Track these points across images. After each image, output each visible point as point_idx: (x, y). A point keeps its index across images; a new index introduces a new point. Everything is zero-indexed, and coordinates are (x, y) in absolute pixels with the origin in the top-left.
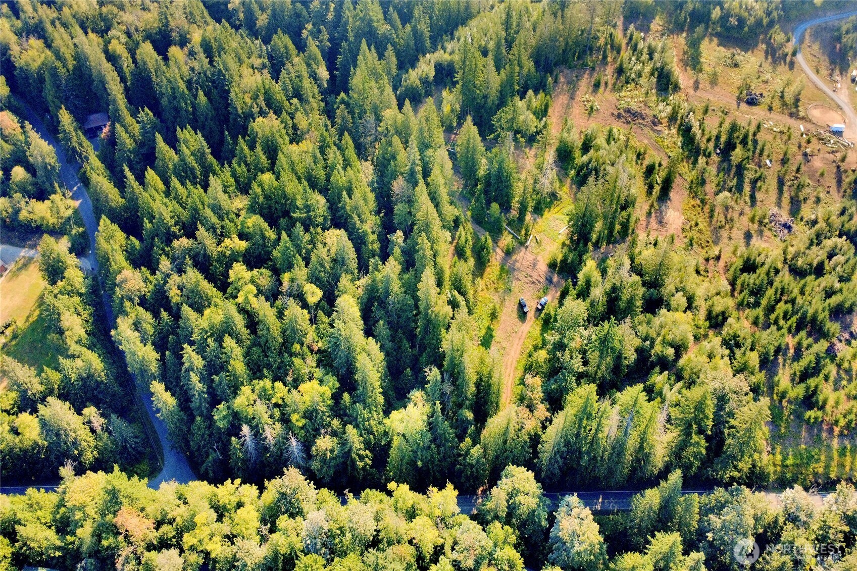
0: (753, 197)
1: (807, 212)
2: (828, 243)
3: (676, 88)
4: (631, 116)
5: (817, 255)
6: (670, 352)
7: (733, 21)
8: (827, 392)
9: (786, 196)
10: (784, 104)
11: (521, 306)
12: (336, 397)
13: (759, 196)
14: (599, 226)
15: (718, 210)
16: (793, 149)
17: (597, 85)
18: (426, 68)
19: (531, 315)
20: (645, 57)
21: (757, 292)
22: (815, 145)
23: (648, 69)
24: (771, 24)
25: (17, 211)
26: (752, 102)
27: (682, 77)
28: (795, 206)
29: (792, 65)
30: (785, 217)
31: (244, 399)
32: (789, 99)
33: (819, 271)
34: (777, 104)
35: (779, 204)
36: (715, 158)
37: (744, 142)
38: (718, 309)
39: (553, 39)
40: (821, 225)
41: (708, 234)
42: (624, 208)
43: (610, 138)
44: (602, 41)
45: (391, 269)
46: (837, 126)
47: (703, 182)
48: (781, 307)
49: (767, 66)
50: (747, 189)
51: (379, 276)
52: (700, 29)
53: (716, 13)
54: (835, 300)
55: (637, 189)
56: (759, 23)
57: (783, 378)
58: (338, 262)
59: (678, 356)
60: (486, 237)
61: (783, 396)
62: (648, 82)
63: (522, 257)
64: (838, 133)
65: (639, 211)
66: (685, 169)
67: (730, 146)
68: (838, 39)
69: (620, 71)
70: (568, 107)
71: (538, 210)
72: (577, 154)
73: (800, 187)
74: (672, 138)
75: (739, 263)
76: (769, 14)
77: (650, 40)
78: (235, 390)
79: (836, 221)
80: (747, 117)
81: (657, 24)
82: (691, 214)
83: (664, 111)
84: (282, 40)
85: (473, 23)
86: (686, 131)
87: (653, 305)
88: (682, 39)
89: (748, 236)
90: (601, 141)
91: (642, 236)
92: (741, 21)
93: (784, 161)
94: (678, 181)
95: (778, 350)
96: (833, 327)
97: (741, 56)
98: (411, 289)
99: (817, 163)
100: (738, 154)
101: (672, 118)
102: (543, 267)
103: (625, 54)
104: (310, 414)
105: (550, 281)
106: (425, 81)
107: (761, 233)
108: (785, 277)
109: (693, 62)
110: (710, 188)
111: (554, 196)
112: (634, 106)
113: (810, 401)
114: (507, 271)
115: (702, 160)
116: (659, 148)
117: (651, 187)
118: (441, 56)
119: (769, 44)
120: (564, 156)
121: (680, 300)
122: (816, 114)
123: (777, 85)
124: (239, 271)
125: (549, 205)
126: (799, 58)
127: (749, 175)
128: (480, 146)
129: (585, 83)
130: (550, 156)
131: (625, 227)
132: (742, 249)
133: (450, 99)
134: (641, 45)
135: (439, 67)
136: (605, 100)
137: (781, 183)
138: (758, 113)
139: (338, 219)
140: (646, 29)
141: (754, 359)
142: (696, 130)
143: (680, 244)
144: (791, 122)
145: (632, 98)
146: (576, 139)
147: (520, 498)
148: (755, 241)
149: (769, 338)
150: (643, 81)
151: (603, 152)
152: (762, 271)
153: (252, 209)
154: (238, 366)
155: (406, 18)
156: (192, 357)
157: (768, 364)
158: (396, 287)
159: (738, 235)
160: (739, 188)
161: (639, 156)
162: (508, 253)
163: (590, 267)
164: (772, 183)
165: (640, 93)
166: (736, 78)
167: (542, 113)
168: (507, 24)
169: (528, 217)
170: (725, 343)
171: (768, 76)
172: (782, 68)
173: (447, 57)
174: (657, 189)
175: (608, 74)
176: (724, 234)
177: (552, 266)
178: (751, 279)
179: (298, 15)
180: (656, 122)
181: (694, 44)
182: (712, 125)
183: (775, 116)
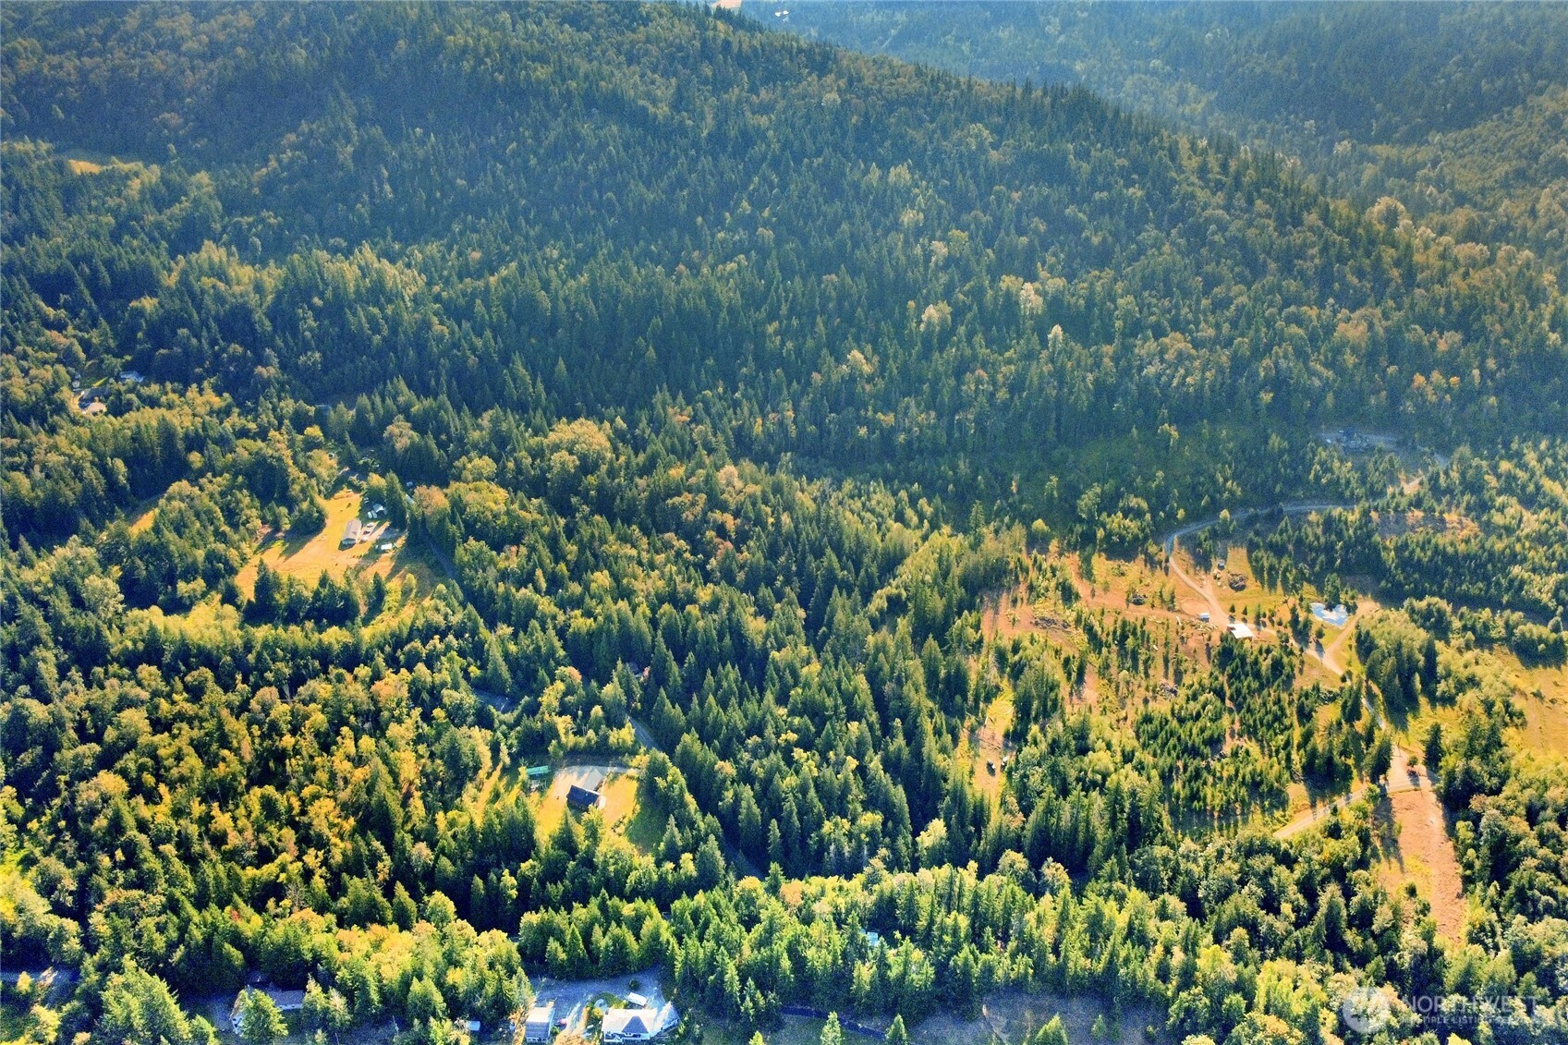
0: (1147, 675)
1: (1187, 680)
2: (1202, 698)
3: (1077, 597)
4: (1046, 623)
5: (1194, 707)
6: (1099, 777)
7: (1115, 538)
8: (1208, 791)
9: (1171, 671)
10: (1163, 601)
11: (989, 765)
12: (884, 824)
13: (1151, 672)
14: (1035, 705)
15: (1122, 685)
16: (1172, 635)
17: (1015, 601)
18: (879, 601)
19: (998, 771)
20: (1049, 575)
21: (1155, 737)
22: (1188, 631)
23: (1053, 584)
24: (1146, 538)
25: (606, 737)
26: (1138, 603)
27: (1080, 586)
28: (1178, 676)
29: (1167, 569)
30: (1171, 685)
31: (827, 827)
32: (1167, 597)
33: (1198, 715)
34: (1157, 602)
35: (1166, 676)
36: (1114, 647)
37: (1134, 633)
38: (1128, 749)
39: (976, 569)
40: (1196, 686)
41: (1116, 704)
42: (1052, 689)
43: (1032, 641)
44: (1012, 565)
45: (900, 741)
46: (1204, 614)
47: (1107, 667)
48: (1171, 742)
49: (1147, 572)
50: (1141, 668)
51: (891, 748)
52: (1089, 549)
53: (1100, 533)
54: (1207, 734)
55: (1059, 675)
56: (1136, 538)
57: (1177, 786)
58: (861, 742)
59: (1104, 779)
60: (956, 721)
61: (1178, 797)
62: (1054, 595)
63: (984, 733)
64: (1206, 620)
65: (1064, 690)
66: (1092, 657)
67: (1124, 637)
68: (1200, 545)
69: (1031, 588)
70: (994, 621)
71: (988, 700)
72: (1009, 655)
73: (1179, 662)
74: (1080, 637)
75: (1139, 718)
76: (1143, 530)
77: (1050, 561)
78: (819, 825)
79: (1206, 682)
80: (1134, 615)
81: (1054, 545)
82: (1103, 691)
83: (1070, 616)
84: (764, 592)
85: (908, 561)
86: (1089, 630)
87: (1083, 751)
88: (1076, 557)
89: (1146, 701)
90: (1026, 643)
91: (1068, 709)
92: (1122, 538)
93: (1166, 644)
94: (1088, 668)
95: (1171, 770)
96: (1207, 750)
97: (1125, 566)
98: (917, 754)
99: (1192, 644)
100: (1130, 642)
101: (1078, 621)
102: (1000, 738)
103: (1033, 574)
104: (871, 833)
105: (1006, 746)
106: (881, 611)
107: (1155, 698)
108: (1175, 723)
109: (1087, 574)
110: (1113, 670)
111: (998, 688)
112: (1047, 615)
113: (1195, 796)
114: (974, 740)
115: (1104, 650)
116: (1072, 645)
117: (1069, 675)
118: (888, 590)
119: (1146, 554)
120: (1001, 657)
121: (1100, 744)
122: (1187, 606)
123: (1156, 587)
124: (798, 753)
125: (995, 695)
126: (1172, 562)
127: (1142, 657)
128: (940, 656)
129: (1004, 600)
130: (992, 658)
131: (1055, 702)
132: (1141, 707)
133: (903, 624)
134: (1045, 566)
135: (889, 599)
136: (1023, 611)
137: (1166, 661)
138: (1144, 610)
139: (854, 715)
140: (1044, 550)
141: (1154, 773)
142: (1097, 628)
143: (1096, 711)
144: (1169, 614)
145: (1044, 608)
146: (1006, 644)
147: (1017, 866)
148: (1151, 704)
149: (1164, 761)
150: (1050, 594)
151: (1030, 651)
152: (1156, 722)
153: (792, 713)
154: (819, 807)
155: (858, 565)
156: (790, 805)
157: (1166, 778)
158: (906, 753)
159: (1138, 701)
160: (1135, 667)
161: (1057, 652)
162: (972, 730)
163: (1035, 729)
164: (1159, 662)
165: (1049, 604)
166: (1123, 584)
167: (977, 627)
168: (940, 561)
169: (982, 705)
170: (1135, 768)
171: (1148, 581)
172: (1159, 572)
173: (895, 591)
174: (1074, 675)
175: (1022, 591)
176: (1128, 701)
177: (1007, 736)
178: (1149, 727)
179: (768, 569)
180: (1065, 625)
181: (1087, 560)
182: (1109, 624)
183: (1157, 611)
